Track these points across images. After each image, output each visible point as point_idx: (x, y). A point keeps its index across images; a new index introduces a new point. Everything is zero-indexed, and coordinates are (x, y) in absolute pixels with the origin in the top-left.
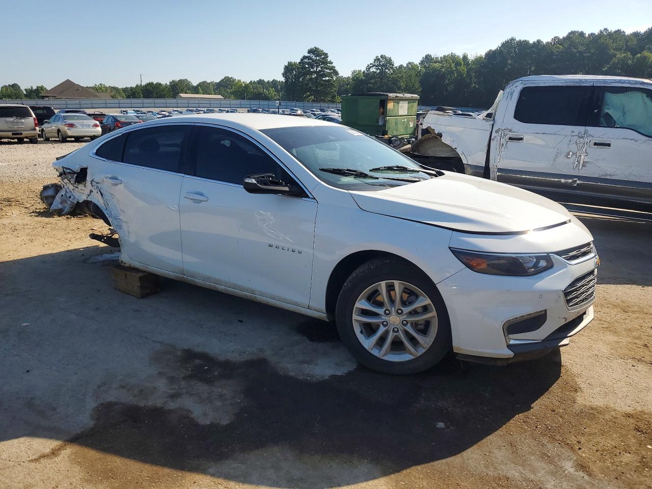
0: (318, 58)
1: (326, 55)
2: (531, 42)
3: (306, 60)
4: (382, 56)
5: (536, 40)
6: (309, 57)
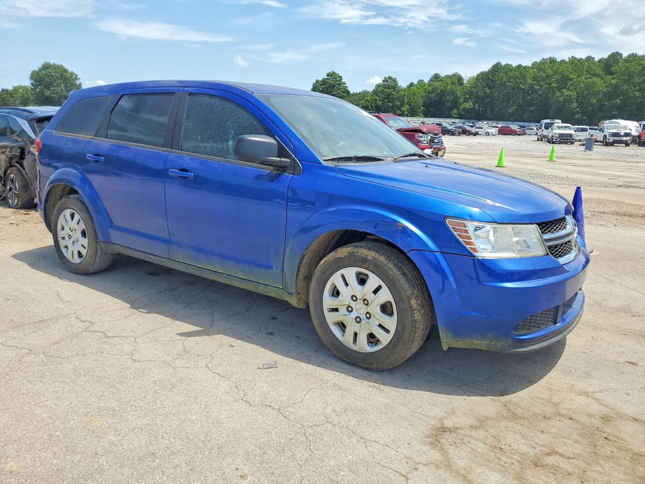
1: (341, 77)
2: (514, 66)
4: (390, 78)
6: (327, 79)
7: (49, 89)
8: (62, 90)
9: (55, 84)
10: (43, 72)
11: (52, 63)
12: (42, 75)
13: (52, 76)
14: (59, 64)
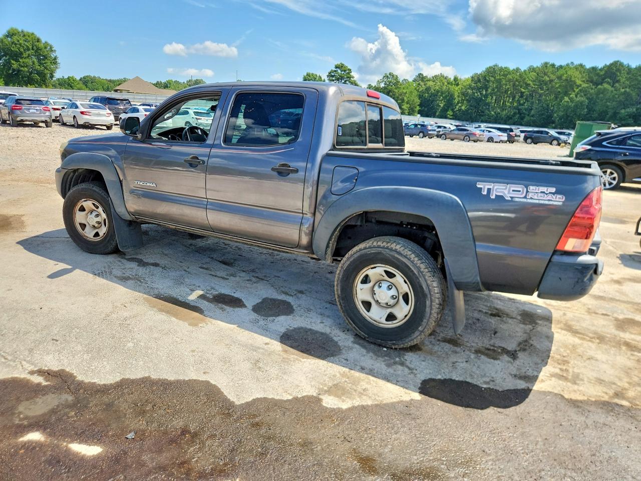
0: (342, 73)
1: (350, 70)
3: (333, 74)
4: (390, 74)
5: (515, 68)
6: (335, 71)
7: (17, 61)
8: (33, 63)
9: (24, 56)
10: (9, 39)
11: (20, 30)
12: (7, 43)
13: (20, 44)
14: (30, 31)
